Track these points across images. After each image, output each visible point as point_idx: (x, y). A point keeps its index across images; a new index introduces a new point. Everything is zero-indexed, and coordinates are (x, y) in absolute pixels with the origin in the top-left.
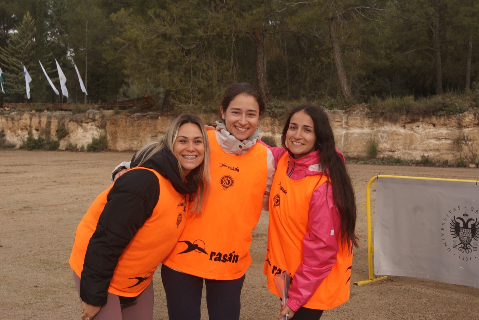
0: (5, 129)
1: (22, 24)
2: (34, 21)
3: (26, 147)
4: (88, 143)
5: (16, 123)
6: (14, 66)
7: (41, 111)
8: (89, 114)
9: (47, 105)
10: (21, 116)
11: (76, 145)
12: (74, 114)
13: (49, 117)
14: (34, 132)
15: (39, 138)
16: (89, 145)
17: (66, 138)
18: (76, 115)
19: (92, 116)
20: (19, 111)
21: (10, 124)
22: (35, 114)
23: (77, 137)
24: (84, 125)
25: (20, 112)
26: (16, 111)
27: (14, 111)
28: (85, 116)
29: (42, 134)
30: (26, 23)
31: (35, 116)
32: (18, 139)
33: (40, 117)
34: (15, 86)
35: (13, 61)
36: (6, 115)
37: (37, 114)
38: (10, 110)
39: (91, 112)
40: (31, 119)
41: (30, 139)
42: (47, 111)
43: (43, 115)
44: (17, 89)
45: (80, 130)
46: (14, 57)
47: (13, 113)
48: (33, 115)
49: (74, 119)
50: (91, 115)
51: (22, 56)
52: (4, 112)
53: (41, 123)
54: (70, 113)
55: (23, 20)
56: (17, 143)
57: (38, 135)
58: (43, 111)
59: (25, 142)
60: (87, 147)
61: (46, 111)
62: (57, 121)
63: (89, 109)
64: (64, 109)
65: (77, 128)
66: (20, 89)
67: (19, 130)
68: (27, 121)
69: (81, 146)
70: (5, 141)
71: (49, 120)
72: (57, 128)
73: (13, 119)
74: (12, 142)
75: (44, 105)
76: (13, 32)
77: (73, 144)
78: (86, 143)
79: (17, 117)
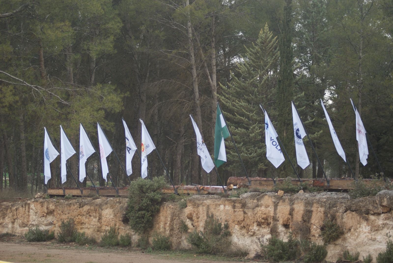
0: (231, 224)
1: (256, 45)
2: (277, 39)
3: (267, 256)
4: (378, 252)
5: (250, 213)
6: (243, 115)
7: (293, 191)
8: (382, 198)
9: (304, 181)
10: (258, 200)
11: (358, 254)
12: (354, 197)
13: (309, 203)
14: (281, 229)
15: (290, 241)
16: (380, 254)
17: (339, 241)
18: (357, 200)
19: (388, 202)
20: (255, 191)
21: (240, 215)
22: (284, 197)
23: (359, 240)
24: (372, 218)
25: (258, 193)
26: (251, 192)
27: (246, 192)
28: (374, 202)
29: (295, 232)
30: (262, 43)
31: (284, 201)
32: (252, 241)
33: (292, 202)
34: (243, 149)
35: (241, 106)
36: (234, 198)
37: (287, 197)
38: (239, 188)
39: (385, 194)
40: (276, 206)
41: (273, 242)
42: (305, 192)
43: (297, 198)
44: (246, 154)
45: (365, 228)
46: (242, 99)
47: (245, 195)
48: (280, 198)
49: (353, 208)
50: (385, 199)
51: (256, 97)
52: (229, 192)
53: (294, 213)
54: (345, 195)
55: (258, 38)
56: (251, 247)
57: (288, 234)
58: (298, 192)
59: (265, 247)
60: (377, 259)
61: (301, 192)
62: (322, 209)
63: (380, 190)
64: (334, 188)
65: (359, 223)
66: (250, 154)
67: (255, 224)
68: (269, 209)
69: (365, 258)
70: (229, 243)
71: (309, 208)
72: (322, 223)
73: (244, 206)
74: (241, 246)
75: (299, 181)
76: (238, 61)
77: (351, 253)
78: (375, 250)
79: (251, 203)
